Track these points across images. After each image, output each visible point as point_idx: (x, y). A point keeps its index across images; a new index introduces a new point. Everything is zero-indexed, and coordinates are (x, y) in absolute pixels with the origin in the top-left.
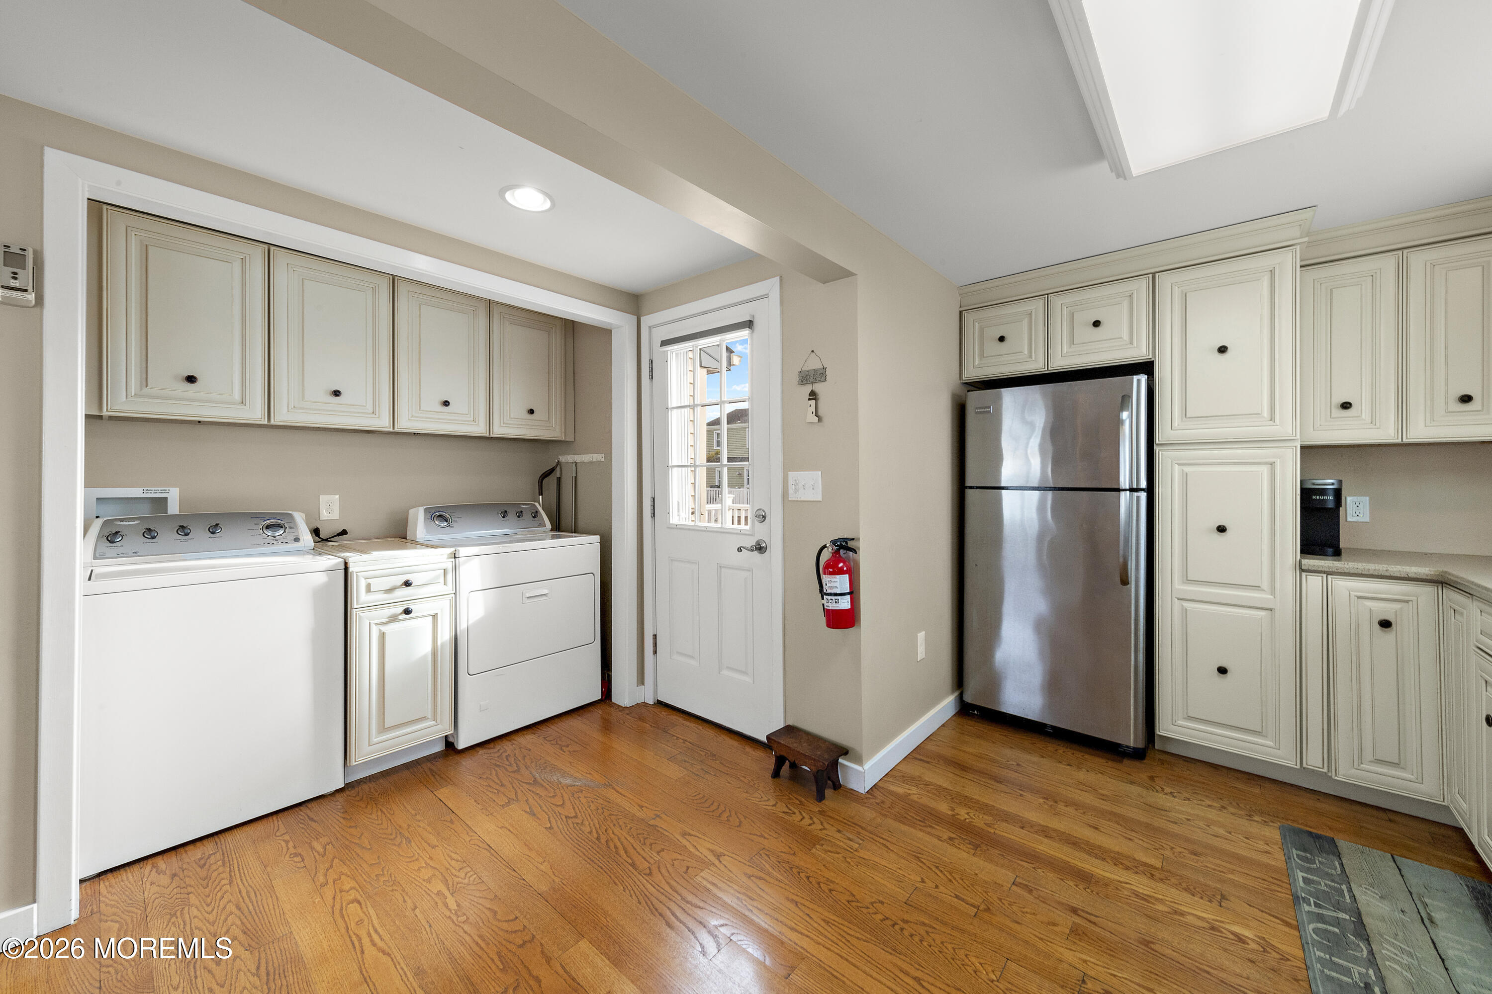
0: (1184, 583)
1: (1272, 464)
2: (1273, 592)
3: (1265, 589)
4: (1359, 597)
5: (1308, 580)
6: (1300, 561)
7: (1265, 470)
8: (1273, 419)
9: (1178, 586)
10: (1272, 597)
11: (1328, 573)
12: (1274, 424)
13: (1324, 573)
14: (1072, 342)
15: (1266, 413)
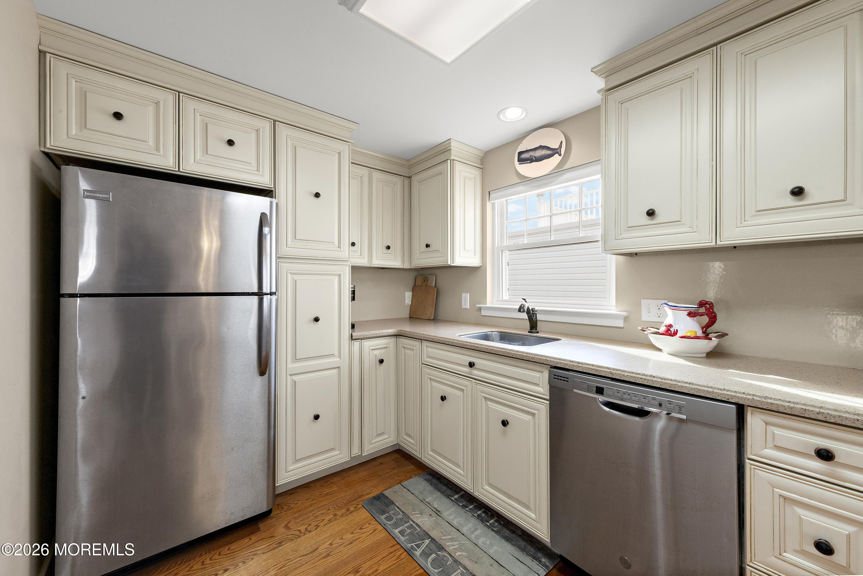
0: (293, 362)
1: (339, 275)
2: (340, 357)
3: (336, 355)
4: (372, 350)
5: (354, 345)
6: (352, 334)
7: (336, 279)
8: (340, 247)
9: (290, 366)
10: (339, 359)
11: (362, 339)
12: (340, 250)
13: (360, 339)
14: (206, 151)
15: (336, 243)
